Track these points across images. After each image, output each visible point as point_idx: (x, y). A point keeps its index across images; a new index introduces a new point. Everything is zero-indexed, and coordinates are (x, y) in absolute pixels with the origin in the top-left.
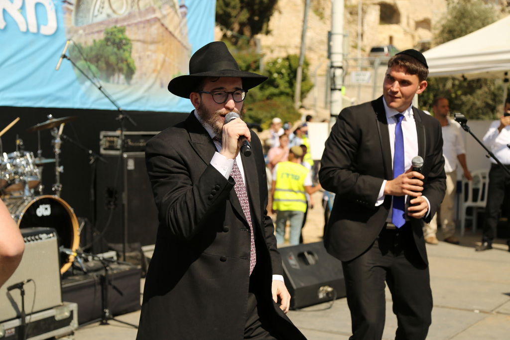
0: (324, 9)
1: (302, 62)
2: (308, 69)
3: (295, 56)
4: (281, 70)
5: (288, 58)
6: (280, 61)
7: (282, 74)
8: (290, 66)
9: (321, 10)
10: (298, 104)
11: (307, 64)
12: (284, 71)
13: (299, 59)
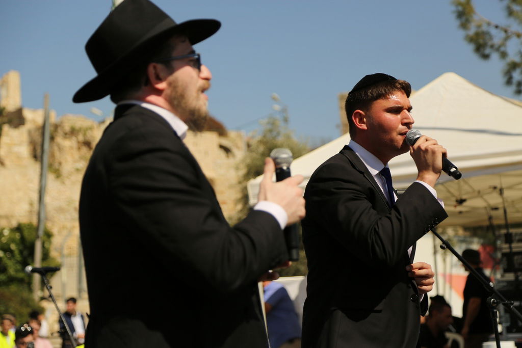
0: (60, 164)
1: (41, 233)
2: (50, 243)
3: (30, 226)
4: (9, 245)
5: (19, 229)
6: (6, 232)
7: (11, 251)
8: (23, 239)
9: (56, 166)
10: (38, 294)
11: (49, 235)
12: (13, 247)
13: (37, 229)
